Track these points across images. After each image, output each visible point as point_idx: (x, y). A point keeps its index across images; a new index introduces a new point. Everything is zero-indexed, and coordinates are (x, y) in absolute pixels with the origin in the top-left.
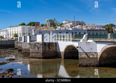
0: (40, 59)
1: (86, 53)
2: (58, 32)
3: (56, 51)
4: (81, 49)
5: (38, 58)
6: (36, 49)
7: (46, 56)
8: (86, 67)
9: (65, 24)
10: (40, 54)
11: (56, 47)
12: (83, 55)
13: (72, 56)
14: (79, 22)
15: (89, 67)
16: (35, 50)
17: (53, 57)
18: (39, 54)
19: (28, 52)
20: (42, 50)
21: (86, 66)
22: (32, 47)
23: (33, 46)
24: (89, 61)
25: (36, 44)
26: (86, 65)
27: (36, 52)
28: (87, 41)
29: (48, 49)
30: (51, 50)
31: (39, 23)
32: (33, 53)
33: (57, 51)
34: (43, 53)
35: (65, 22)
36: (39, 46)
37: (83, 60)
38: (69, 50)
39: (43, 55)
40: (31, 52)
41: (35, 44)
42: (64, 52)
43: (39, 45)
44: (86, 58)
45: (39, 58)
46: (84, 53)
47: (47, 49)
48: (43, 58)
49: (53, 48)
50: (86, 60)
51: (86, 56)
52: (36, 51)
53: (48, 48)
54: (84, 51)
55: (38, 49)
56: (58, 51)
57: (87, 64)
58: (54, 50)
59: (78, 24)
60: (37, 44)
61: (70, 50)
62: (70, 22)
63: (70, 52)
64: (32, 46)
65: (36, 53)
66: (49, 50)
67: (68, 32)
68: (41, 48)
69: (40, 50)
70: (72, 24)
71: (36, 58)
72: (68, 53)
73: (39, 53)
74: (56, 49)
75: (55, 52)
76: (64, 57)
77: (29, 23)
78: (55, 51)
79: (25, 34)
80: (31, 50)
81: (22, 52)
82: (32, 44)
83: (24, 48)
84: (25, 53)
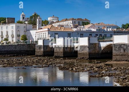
0: (127, 61)
2: (78, 34)
14: (81, 19)
16: (121, 52)
18: (125, 57)
32: (118, 55)
35: (51, 18)
36: (125, 48)
41: (120, 46)
43: (126, 46)
52: (121, 54)
55: (124, 51)
59: (81, 22)
64: (117, 48)
67: (91, 33)
68: (128, 50)
69: (126, 52)
70: (71, 23)
71: (122, 61)
73: (125, 55)
79: (20, 36)
80: (116, 53)
81: (78, 57)
82: (116, 46)
83: (81, 52)
84: (83, 58)
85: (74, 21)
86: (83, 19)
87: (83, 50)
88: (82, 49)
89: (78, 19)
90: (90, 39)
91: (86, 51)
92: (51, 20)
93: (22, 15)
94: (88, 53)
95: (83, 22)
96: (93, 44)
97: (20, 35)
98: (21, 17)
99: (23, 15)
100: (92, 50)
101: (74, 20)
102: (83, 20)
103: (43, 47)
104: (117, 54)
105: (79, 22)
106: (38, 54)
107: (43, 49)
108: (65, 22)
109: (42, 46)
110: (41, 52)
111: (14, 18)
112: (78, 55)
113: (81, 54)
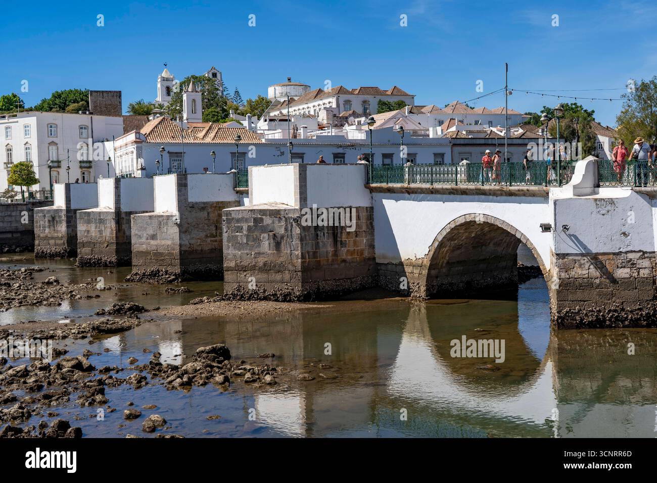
0: (290, 301)
1: (595, 259)
3: (369, 259)
4: (570, 236)
5: (277, 300)
6: (266, 245)
7: (322, 284)
8: (595, 327)
9: (290, 102)
10: (287, 276)
11: (372, 234)
12: (581, 266)
13: (469, 283)
14: (375, 91)
15: (610, 327)
16: (259, 253)
17: (356, 290)
18: (278, 277)
19: (170, 269)
20: (298, 252)
21: (598, 324)
22: (241, 237)
23: (245, 227)
24: (613, 295)
25: (262, 220)
26: (598, 319)
27: (261, 264)
28: (598, 193)
29: (330, 249)
30: (344, 250)
31: (119, 94)
32: (245, 269)
33: (374, 259)
34: (305, 269)
35: (279, 89)
36: (282, 231)
37: (579, 295)
38: (453, 251)
39: (304, 281)
40: (232, 264)
41: (255, 220)
42: (427, 262)
43: (283, 223)
44: (597, 281)
45: (284, 301)
46: (582, 255)
47: (324, 245)
48: (305, 298)
49: (355, 242)
50: (595, 292)
51: (594, 272)
52: (261, 261)
53: (331, 240)
54: (585, 247)
55: (278, 245)
56: (384, 257)
57: (599, 311)
58: (361, 253)
59: (373, 102)
60: (267, 221)
61: (458, 247)
62: (319, 93)
63: (459, 262)
64: (240, 229)
65: (266, 268)
66: (336, 253)
68: (296, 242)
69: (285, 250)
70: (334, 106)
71: (266, 298)
72: (448, 263)
73: (280, 269)
74: (372, 246)
75: (365, 260)
76: (427, 290)
77: (49, 97)
78: (366, 254)
79: (59, 167)
80: (235, 256)
81: (134, 271)
82: (238, 221)
83: (144, 246)
84: (154, 274)
85: (343, 97)
86: (382, 88)
87: (153, 237)
88: (151, 232)
89: (364, 90)
90: (186, 185)
91: (169, 242)
92: (278, 95)
93: (164, 79)
94: (177, 251)
95: (380, 101)
96: (203, 207)
97: (59, 162)
98: (159, 85)
99: (167, 80)
100: (203, 235)
101: (347, 92)
102: (384, 93)
103: (64, 218)
104: (245, 263)
105: (365, 102)
106: (47, 249)
107: (68, 227)
108: (311, 105)
109: (64, 213)
110: (57, 238)
111: (120, 92)
112: (135, 261)
113: (147, 253)
